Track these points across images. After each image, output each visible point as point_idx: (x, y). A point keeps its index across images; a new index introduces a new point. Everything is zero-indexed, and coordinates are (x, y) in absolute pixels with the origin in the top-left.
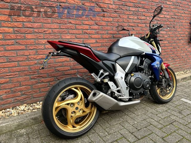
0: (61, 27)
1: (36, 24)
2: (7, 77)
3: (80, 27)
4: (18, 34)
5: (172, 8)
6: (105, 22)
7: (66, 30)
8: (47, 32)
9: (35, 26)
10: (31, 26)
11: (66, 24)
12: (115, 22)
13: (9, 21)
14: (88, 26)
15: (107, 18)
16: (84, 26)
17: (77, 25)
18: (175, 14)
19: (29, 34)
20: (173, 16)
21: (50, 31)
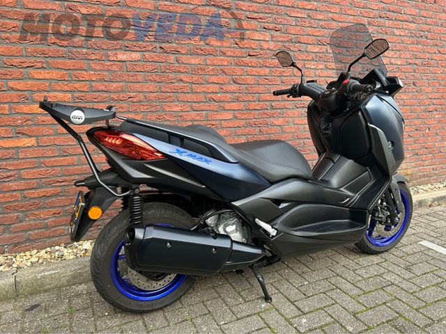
0: (163, 89)
1: (115, 85)
2: (58, 184)
5: (409, 42)
6: (253, 77)
7: (172, 94)
8: (135, 100)
9: (112, 88)
10: (105, 89)
11: (172, 83)
13: (65, 80)
14: (217, 86)
15: (256, 69)
16: (209, 85)
18: (416, 55)
20: (410, 61)
21: (141, 96)
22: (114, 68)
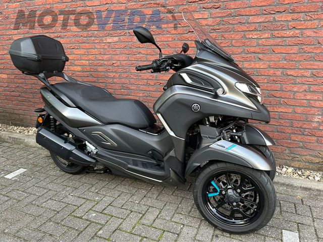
0: (130, 59)
1: (106, 56)
4: (92, 67)
8: (116, 65)
10: (102, 59)
11: (135, 54)
13: (86, 54)
19: (100, 67)
21: (119, 63)
22: (106, 47)
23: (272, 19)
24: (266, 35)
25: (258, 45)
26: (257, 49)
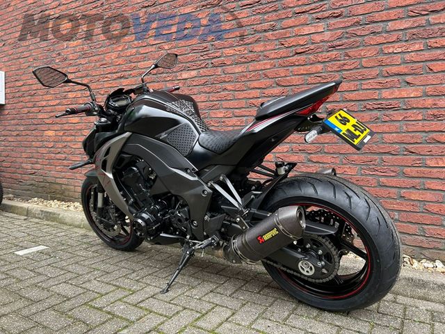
3: (242, 95)
12: (331, 72)
17: (236, 92)
23: (424, 22)
24: (417, 47)
25: (404, 63)
26: (403, 69)
